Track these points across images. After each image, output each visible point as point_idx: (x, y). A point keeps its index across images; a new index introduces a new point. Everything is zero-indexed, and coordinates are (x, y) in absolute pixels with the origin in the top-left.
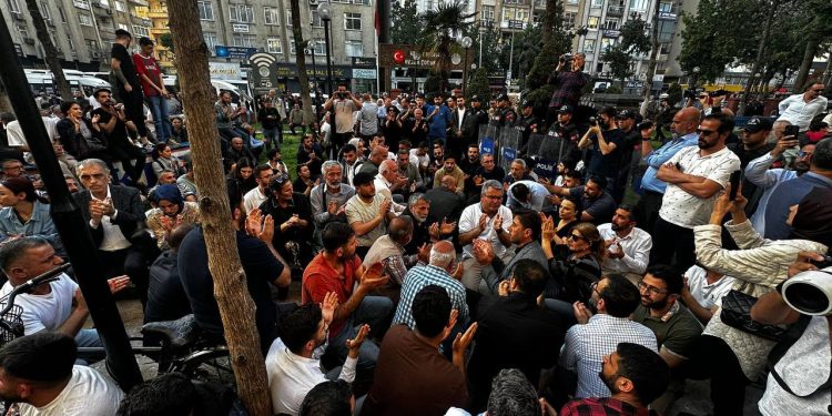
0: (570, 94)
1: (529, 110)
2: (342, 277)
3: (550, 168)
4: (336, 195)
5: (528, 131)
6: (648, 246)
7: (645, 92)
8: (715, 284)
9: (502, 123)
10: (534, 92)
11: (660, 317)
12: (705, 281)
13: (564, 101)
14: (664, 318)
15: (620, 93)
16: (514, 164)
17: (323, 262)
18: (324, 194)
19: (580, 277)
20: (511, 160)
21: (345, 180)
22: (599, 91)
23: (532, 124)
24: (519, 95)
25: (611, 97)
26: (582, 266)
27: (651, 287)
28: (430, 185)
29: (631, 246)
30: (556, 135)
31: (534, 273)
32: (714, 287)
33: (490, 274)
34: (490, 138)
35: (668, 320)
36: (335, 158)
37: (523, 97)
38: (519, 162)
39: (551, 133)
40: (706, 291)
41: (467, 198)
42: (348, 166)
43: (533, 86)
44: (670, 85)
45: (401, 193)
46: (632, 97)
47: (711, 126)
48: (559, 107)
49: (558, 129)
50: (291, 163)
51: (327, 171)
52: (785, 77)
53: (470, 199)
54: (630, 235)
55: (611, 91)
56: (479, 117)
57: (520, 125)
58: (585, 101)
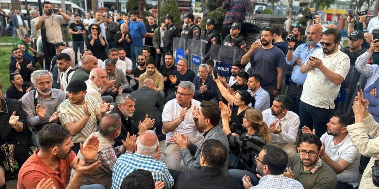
0: (238, 14)
2: (57, 173)
3: (227, 69)
5: (210, 43)
6: (297, 124)
7: (288, 13)
8: (339, 144)
9: (190, 35)
10: (212, 13)
12: (333, 143)
13: (234, 19)
14: (313, 171)
15: (272, 13)
16: (200, 68)
18: (36, 101)
20: (198, 64)
22: (258, 12)
23: (212, 38)
24: (201, 15)
25: (265, 16)
26: (252, 140)
28: (136, 87)
29: (286, 125)
30: (230, 45)
31: (217, 150)
32: (338, 147)
33: (186, 154)
34: (182, 48)
36: (48, 68)
37: (205, 15)
38: (204, 66)
39: (226, 44)
40: (334, 150)
41: (166, 95)
42: (60, 73)
43: (212, 8)
44: (304, 8)
45: (109, 95)
46: (281, 16)
47: (330, 40)
48: (231, 24)
49: (231, 41)
50: (4, 73)
51: (37, 80)
52: (369, 5)
53: (169, 96)
54: (285, 117)
55: (266, 12)
56: (171, 32)
58: (248, 19)
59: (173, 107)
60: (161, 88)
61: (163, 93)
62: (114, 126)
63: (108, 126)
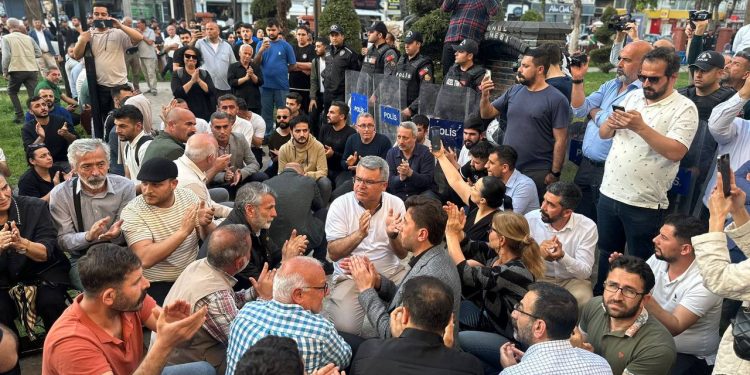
0: (474, 22)
1: (414, 47)
2: (119, 341)
3: (453, 133)
4: (101, 195)
5: (417, 79)
6: (594, 237)
7: (573, 19)
8: (679, 278)
9: (380, 66)
10: (422, 20)
11: (624, 331)
12: (666, 277)
13: (465, 31)
14: (629, 332)
15: (540, 20)
17: (83, 318)
18: (77, 198)
19: (505, 292)
21: (120, 170)
22: (513, 17)
23: (420, 68)
24: (401, 24)
25: (529, 25)
26: (507, 275)
27: (627, 288)
29: (571, 241)
30: (458, 84)
31: (431, 294)
32: (677, 283)
33: (371, 302)
34: (362, 91)
35: (634, 335)
37: (408, 26)
39: (449, 82)
40: (668, 290)
41: (334, 186)
42: (123, 145)
43: (421, 10)
44: (604, 9)
45: (222, 186)
46: (558, 25)
47: (656, 70)
49: (459, 76)
50: (14, 145)
51: (79, 159)
53: (339, 188)
54: (569, 226)
55: (529, 17)
57: (404, 70)
58: (494, 33)
59: (346, 209)
60: (322, 172)
61: (326, 182)
62: (235, 248)
63: (223, 248)
